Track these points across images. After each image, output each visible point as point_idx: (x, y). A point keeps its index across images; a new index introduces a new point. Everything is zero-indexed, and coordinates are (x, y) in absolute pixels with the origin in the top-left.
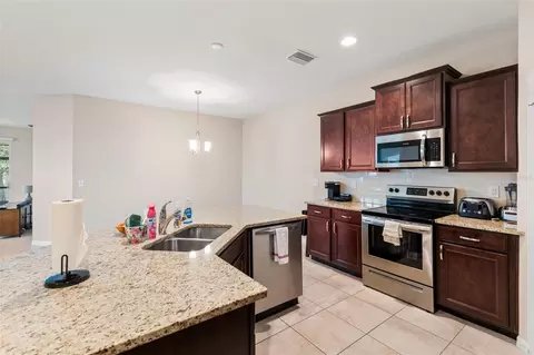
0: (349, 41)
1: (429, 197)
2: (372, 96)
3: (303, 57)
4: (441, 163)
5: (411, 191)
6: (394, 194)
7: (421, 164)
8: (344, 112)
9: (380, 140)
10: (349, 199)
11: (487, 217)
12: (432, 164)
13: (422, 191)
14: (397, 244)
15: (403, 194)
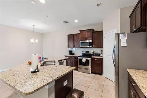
0: (76, 21)
1: (89, 53)
2: (79, 32)
3: (66, 22)
4: (92, 47)
5: (86, 52)
6: (83, 53)
7: (88, 47)
8: (73, 35)
9: (81, 42)
10: (74, 54)
11: (98, 56)
12: (90, 47)
13: (88, 52)
14: (85, 62)
15: (85, 53)
